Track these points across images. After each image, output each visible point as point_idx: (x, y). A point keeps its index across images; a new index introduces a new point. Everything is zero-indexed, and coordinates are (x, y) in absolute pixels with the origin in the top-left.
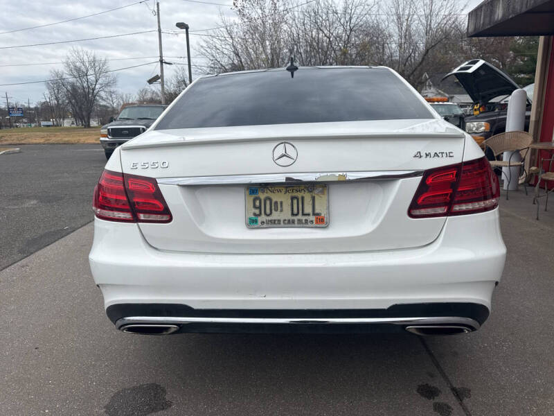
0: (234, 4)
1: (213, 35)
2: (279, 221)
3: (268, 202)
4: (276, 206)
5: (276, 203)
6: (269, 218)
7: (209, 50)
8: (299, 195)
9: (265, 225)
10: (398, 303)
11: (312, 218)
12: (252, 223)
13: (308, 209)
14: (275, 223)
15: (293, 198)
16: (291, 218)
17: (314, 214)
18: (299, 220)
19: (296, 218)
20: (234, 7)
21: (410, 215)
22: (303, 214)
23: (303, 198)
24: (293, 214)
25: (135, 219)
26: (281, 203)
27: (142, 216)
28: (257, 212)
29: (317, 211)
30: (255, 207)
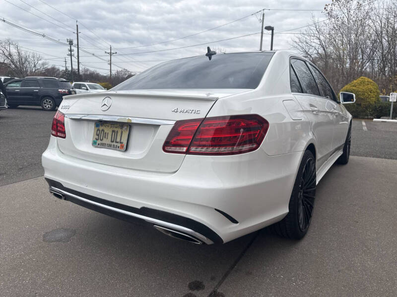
0: (325, 8)
1: (305, 33)
2: (105, 144)
3: (102, 132)
4: (105, 135)
5: (106, 133)
6: (102, 142)
7: (300, 44)
8: (116, 130)
9: (99, 146)
10: (146, 206)
11: (119, 145)
12: (94, 144)
13: (119, 140)
14: (103, 145)
15: (113, 132)
16: (110, 143)
17: (121, 143)
18: (113, 145)
19: (112, 144)
20: (324, 11)
21: (164, 150)
22: (116, 142)
23: (117, 132)
24: (112, 142)
26: (108, 133)
27: (58, 134)
28: (97, 137)
29: (122, 141)
30: (97, 135)
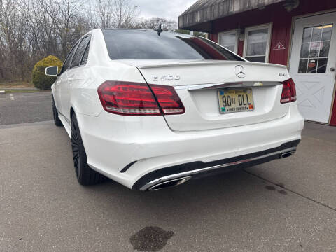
2: (234, 108)
3: (229, 99)
4: (232, 100)
6: (231, 107)
8: (241, 94)
9: (229, 112)
11: (248, 106)
12: (222, 111)
13: (246, 102)
14: (232, 110)
15: (239, 96)
16: (239, 107)
18: (242, 108)
21: (281, 102)
22: (244, 104)
23: (243, 96)
24: (240, 105)
25: (162, 113)
26: (234, 99)
27: (165, 111)
28: (224, 104)
29: (249, 103)
30: (223, 102)
